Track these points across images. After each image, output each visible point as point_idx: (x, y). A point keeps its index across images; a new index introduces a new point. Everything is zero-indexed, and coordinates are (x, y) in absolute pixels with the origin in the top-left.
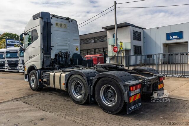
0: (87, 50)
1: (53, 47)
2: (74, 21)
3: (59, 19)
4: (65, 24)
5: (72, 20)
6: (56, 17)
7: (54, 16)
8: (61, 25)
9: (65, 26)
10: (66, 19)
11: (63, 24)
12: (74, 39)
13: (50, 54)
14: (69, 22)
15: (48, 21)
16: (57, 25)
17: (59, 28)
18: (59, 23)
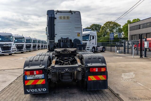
0: (147, 34)
2: (76, 12)
3: (62, 13)
4: (68, 16)
5: (75, 12)
6: (60, 12)
7: (58, 12)
8: (64, 18)
9: (68, 18)
10: (69, 12)
11: (66, 16)
12: (75, 27)
14: (72, 14)
15: (52, 16)
16: (61, 18)
17: (62, 20)
18: (62, 16)
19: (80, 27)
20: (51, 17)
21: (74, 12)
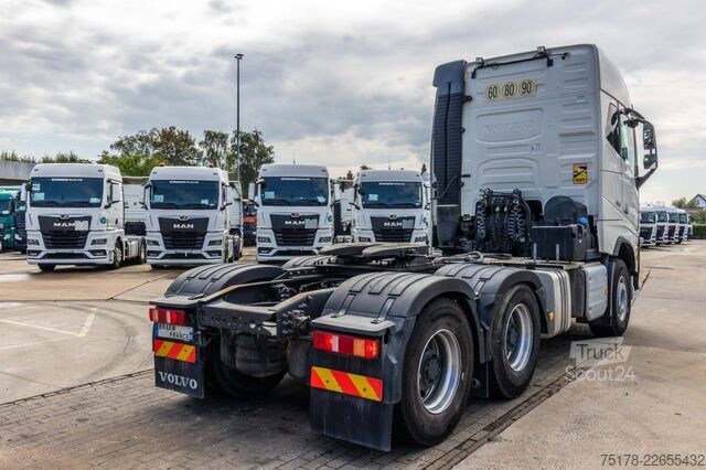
1: (468, 176)
2: (573, 53)
3: (502, 70)
4: (526, 78)
5: (567, 52)
6: (488, 66)
7: (482, 65)
8: (509, 90)
9: (527, 87)
10: (534, 59)
11: (518, 81)
12: (561, 135)
13: (457, 200)
14: (550, 63)
15: (452, 92)
16: (492, 93)
17: (502, 104)
18: (501, 83)
19: (591, 133)
20: (449, 96)
21: (562, 52)
